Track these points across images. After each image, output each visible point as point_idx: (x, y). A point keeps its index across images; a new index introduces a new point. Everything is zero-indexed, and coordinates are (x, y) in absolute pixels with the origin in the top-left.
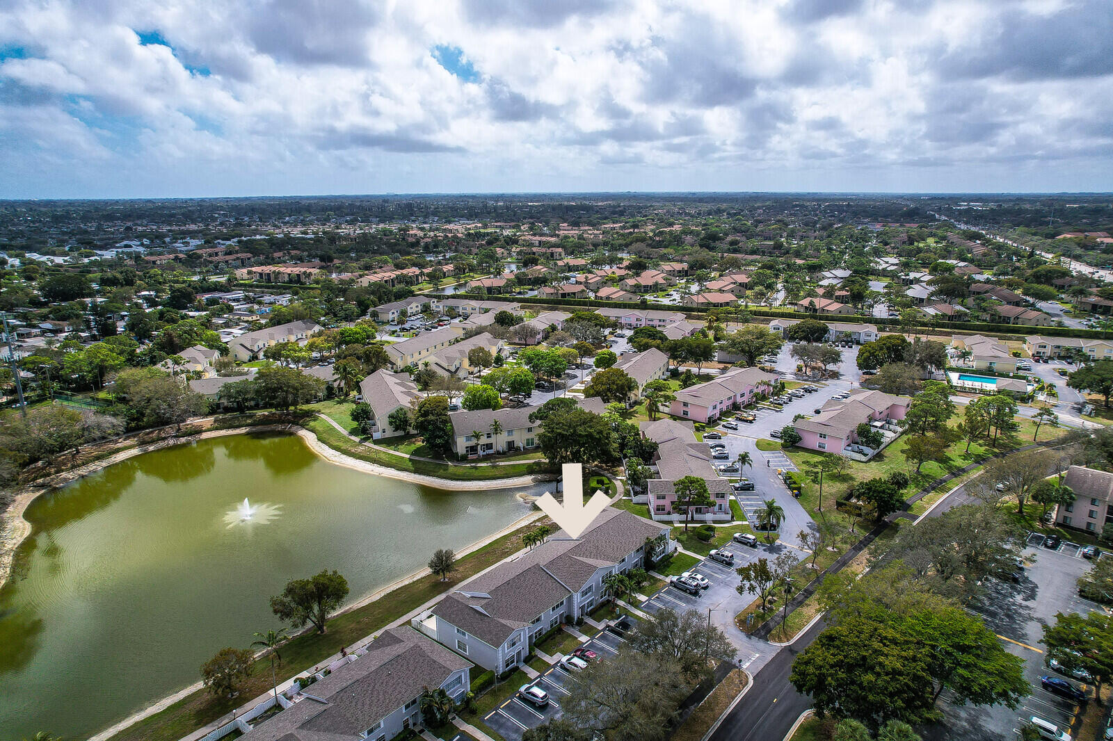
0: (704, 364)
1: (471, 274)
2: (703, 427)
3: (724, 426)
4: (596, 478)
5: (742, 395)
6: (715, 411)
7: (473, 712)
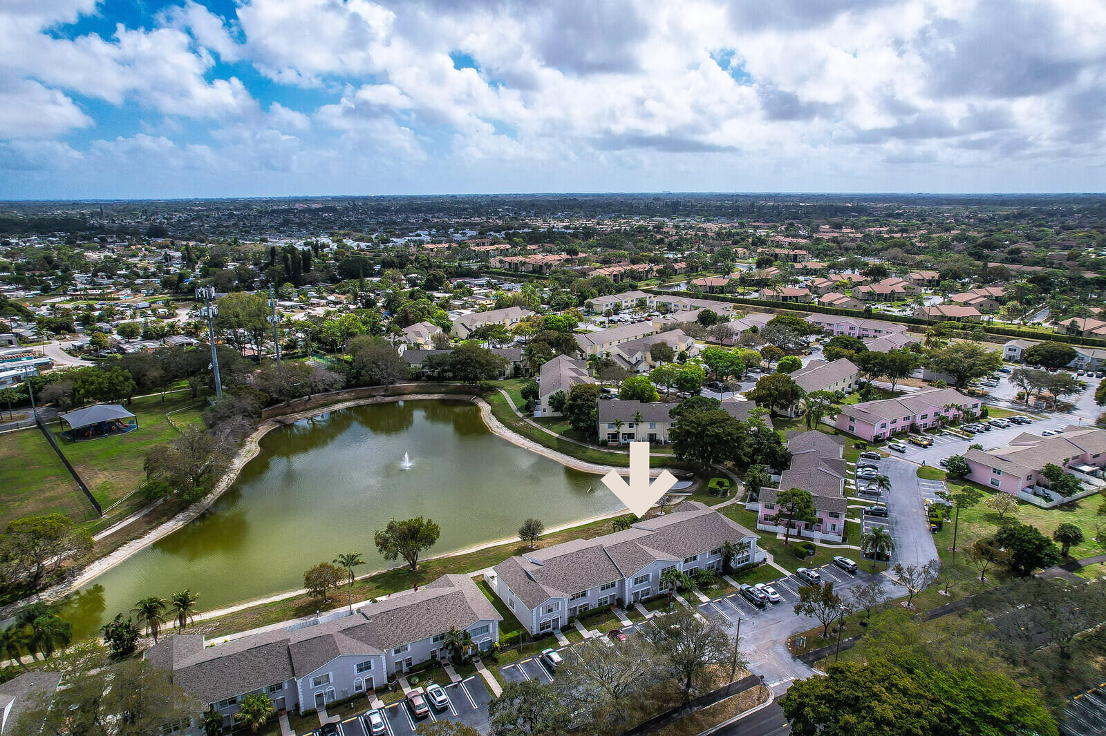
0: (899, 380)
1: (704, 273)
2: (864, 445)
3: (890, 447)
4: (718, 479)
5: (924, 417)
6: (884, 430)
7: (495, 661)
